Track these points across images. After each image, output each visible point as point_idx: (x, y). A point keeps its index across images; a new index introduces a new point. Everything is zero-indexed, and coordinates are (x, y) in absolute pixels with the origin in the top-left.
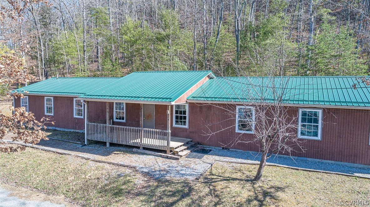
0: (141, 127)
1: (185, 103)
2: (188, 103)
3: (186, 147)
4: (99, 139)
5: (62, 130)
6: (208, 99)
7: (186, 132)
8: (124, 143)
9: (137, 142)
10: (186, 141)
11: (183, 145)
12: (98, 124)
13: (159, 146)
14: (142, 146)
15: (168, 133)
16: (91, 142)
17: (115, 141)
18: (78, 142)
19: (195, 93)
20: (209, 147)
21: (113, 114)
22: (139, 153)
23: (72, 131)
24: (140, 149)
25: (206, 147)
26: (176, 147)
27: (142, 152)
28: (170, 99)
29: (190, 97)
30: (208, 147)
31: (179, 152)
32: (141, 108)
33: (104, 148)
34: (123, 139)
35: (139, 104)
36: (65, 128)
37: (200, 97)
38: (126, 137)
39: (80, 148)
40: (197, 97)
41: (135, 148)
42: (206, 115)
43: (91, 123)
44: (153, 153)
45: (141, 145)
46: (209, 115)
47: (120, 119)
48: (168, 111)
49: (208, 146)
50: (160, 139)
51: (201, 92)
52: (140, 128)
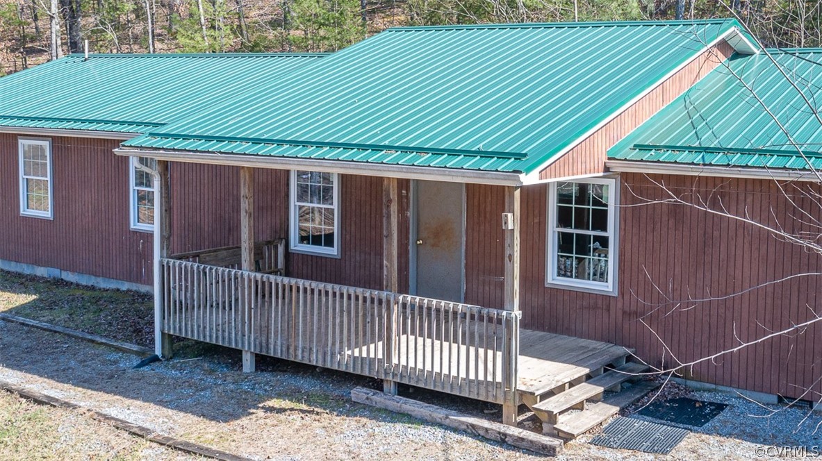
0: (388, 288)
1: (601, 174)
2: (616, 173)
3: (601, 389)
4: (211, 336)
5: (84, 283)
6: (709, 158)
7: (605, 315)
8: (315, 360)
9: (372, 355)
10: (606, 359)
11: (588, 378)
12: (204, 269)
13: (467, 380)
14: (390, 378)
15: (509, 322)
16: (179, 347)
17: (276, 350)
18: (127, 346)
19: (652, 125)
20: (715, 390)
21: (288, 219)
22: (379, 410)
23: (125, 286)
24: (382, 390)
25: (698, 390)
26: (547, 389)
27: (390, 408)
28: (519, 156)
29: (624, 147)
30: (709, 391)
31: (561, 413)
32: (390, 201)
33: (229, 379)
34: (311, 341)
35: (381, 179)
36: (96, 276)
37: (674, 148)
38: (323, 330)
39: (130, 372)
40: (657, 148)
41: (364, 386)
42: (701, 232)
43: (178, 262)
44: (438, 413)
45: (386, 373)
46: (716, 234)
47: (316, 240)
48: (510, 215)
49: (708, 385)
50: (472, 343)
51: (682, 121)
52: (384, 294)
